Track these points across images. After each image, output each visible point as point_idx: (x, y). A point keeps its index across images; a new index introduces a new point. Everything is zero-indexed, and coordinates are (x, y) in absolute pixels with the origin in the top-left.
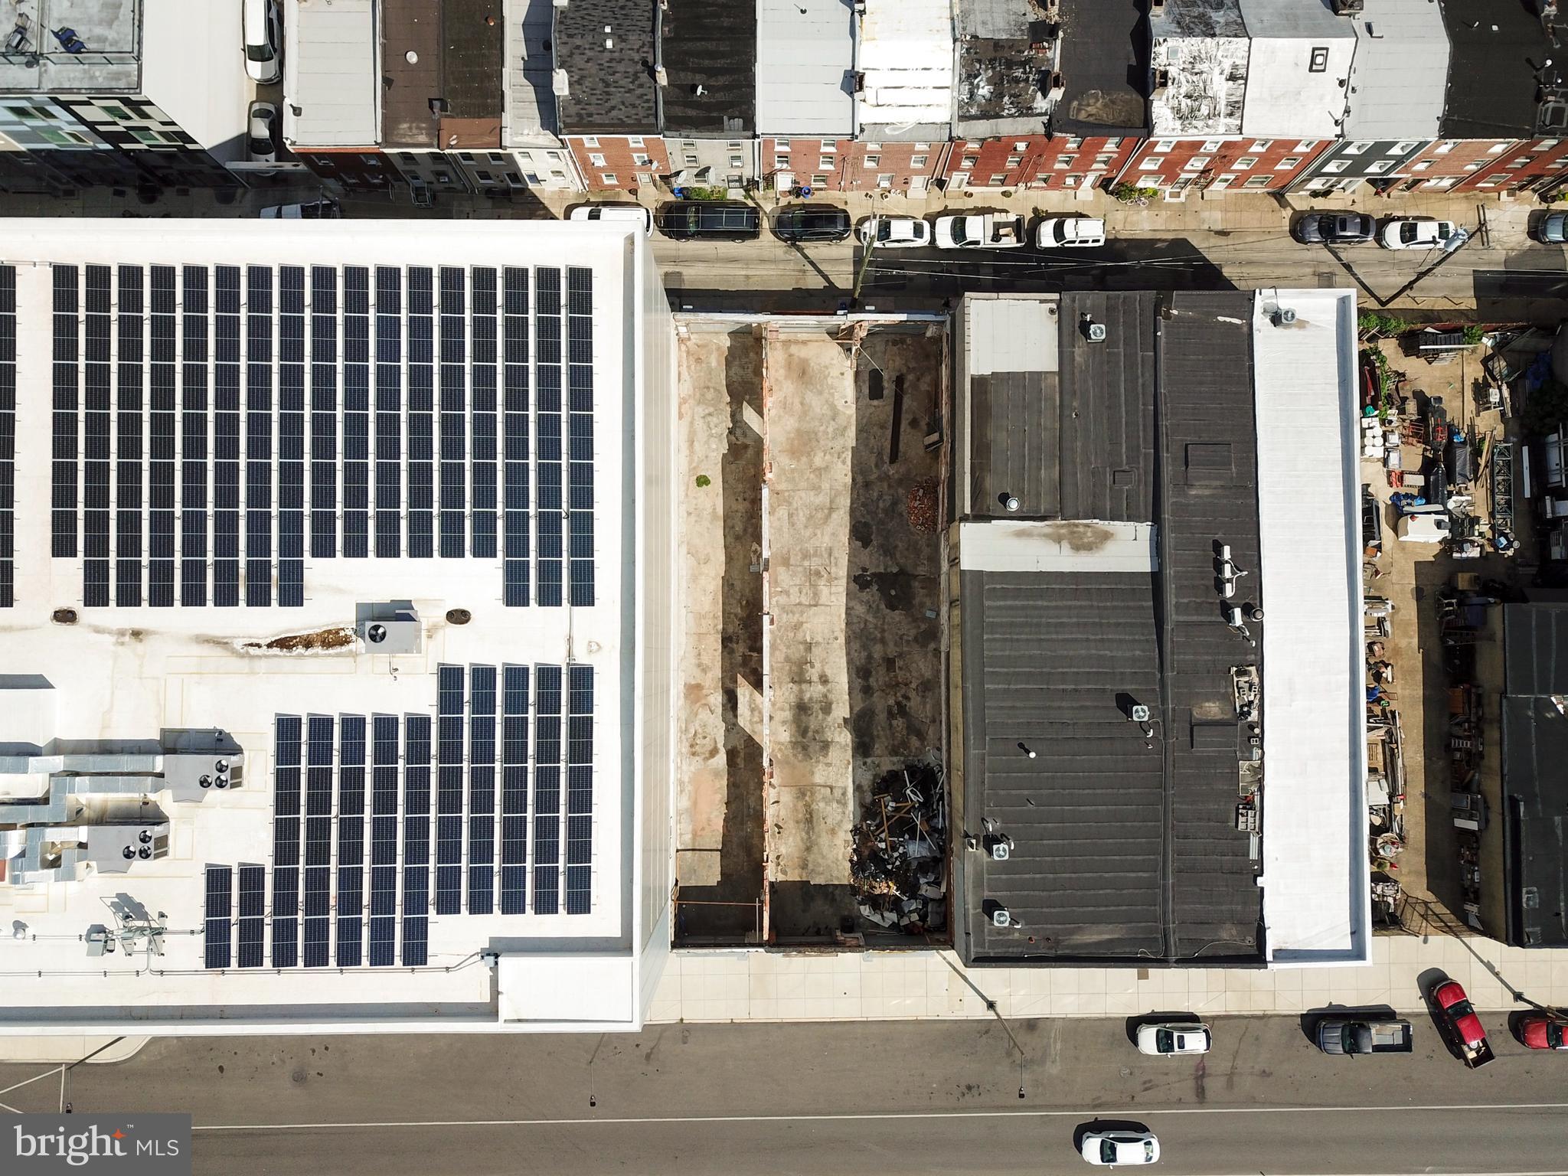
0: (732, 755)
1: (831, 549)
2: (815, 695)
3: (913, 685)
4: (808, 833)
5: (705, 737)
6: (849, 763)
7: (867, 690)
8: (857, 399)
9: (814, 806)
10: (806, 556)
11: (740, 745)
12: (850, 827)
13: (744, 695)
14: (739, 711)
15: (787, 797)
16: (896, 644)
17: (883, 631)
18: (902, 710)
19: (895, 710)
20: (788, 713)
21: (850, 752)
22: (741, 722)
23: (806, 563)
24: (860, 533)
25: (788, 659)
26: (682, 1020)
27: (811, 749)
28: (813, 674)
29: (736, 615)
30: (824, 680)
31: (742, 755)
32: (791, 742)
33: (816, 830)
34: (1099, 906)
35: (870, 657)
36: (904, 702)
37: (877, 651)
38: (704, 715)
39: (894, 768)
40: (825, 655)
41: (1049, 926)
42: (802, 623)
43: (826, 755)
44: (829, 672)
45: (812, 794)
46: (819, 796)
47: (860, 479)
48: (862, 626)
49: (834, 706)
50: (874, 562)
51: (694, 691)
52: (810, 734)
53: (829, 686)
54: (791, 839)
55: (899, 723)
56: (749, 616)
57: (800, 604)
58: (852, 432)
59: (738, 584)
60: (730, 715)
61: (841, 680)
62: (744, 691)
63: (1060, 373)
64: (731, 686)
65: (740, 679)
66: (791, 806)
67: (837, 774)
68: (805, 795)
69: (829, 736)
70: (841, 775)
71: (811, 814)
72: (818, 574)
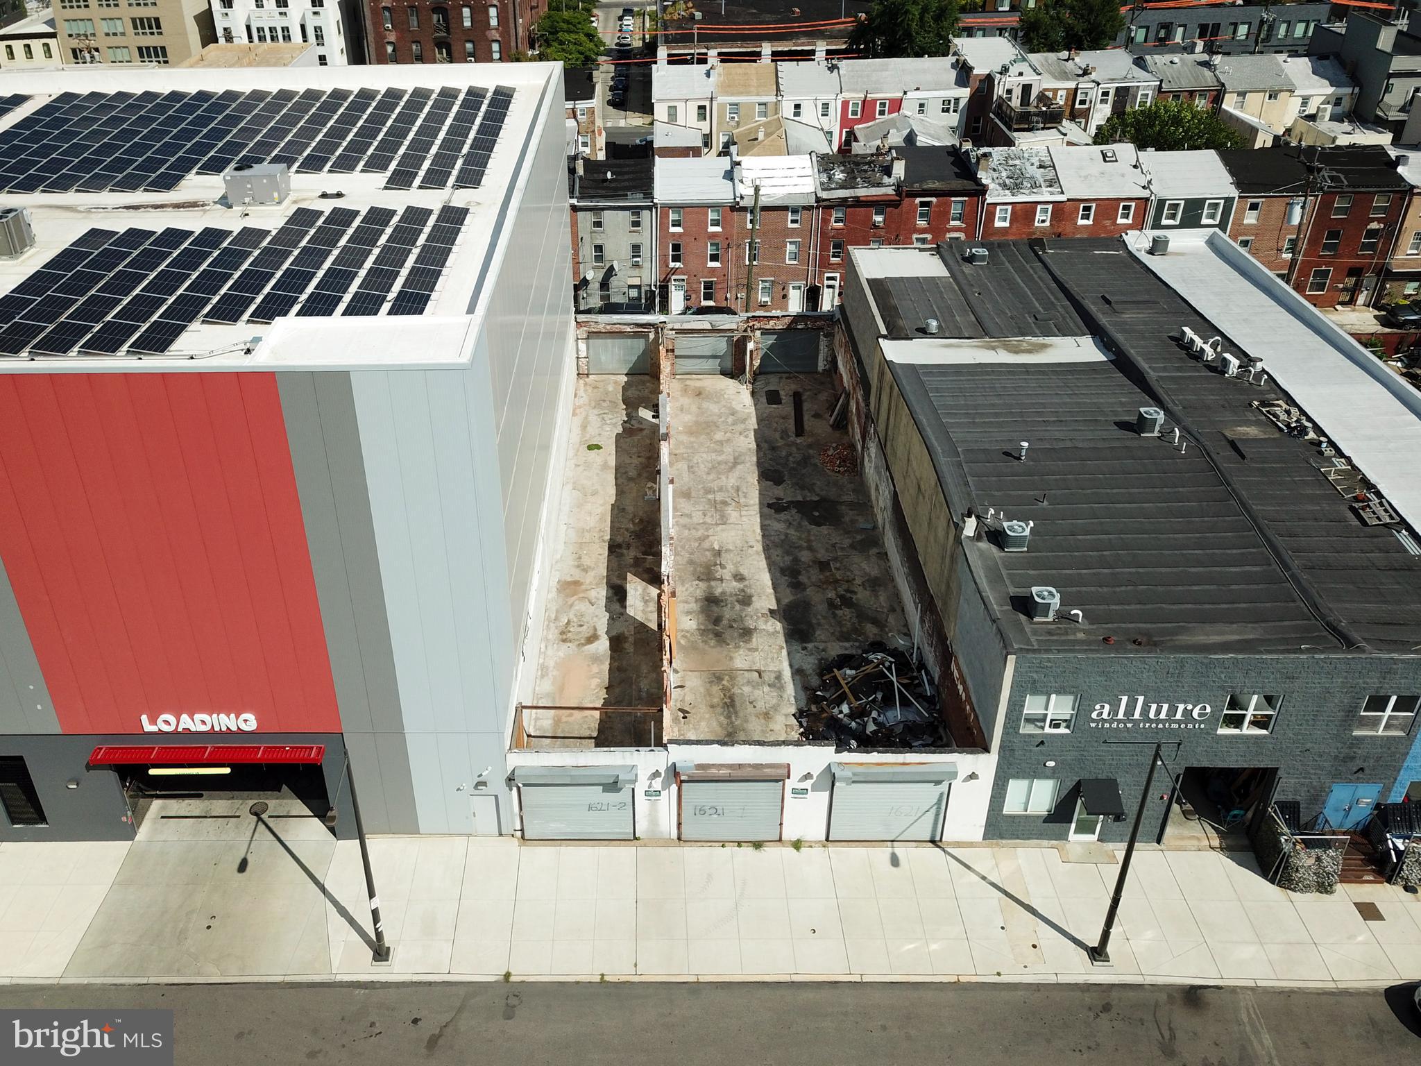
0: (617, 642)
1: (738, 487)
2: (728, 590)
3: (858, 581)
4: (729, 717)
5: (581, 626)
6: (782, 648)
7: (796, 586)
8: (755, 405)
9: (736, 690)
10: (710, 491)
11: (629, 632)
12: (793, 710)
13: (636, 590)
14: (629, 602)
15: (695, 682)
16: (827, 550)
17: (810, 541)
18: (847, 602)
19: (838, 601)
20: (694, 605)
21: (781, 639)
22: (630, 611)
23: (711, 496)
24: (769, 473)
25: (691, 562)
26: (508, 975)
27: (727, 636)
28: (727, 574)
29: (627, 530)
30: (739, 577)
31: (631, 639)
32: (699, 630)
33: (741, 714)
34: (1201, 603)
35: (796, 560)
36: (849, 595)
37: (805, 556)
38: (582, 607)
39: (847, 654)
40: (739, 559)
41: (1130, 625)
42: (708, 536)
43: (749, 641)
44: (744, 571)
45: (732, 678)
46: (741, 680)
47: (765, 445)
48: (783, 537)
49: (754, 599)
50: (790, 495)
51: (570, 588)
52: (725, 622)
53: (747, 583)
54: (703, 724)
55: (845, 613)
56: (644, 530)
57: (705, 522)
58: (752, 421)
59: (630, 509)
60: (617, 606)
61: (766, 578)
62: (635, 586)
63: (953, 275)
64: (619, 582)
65: (630, 576)
66: (702, 690)
67: (766, 658)
68: (723, 679)
69: (751, 624)
70: (772, 659)
71: (732, 698)
72: (725, 503)
